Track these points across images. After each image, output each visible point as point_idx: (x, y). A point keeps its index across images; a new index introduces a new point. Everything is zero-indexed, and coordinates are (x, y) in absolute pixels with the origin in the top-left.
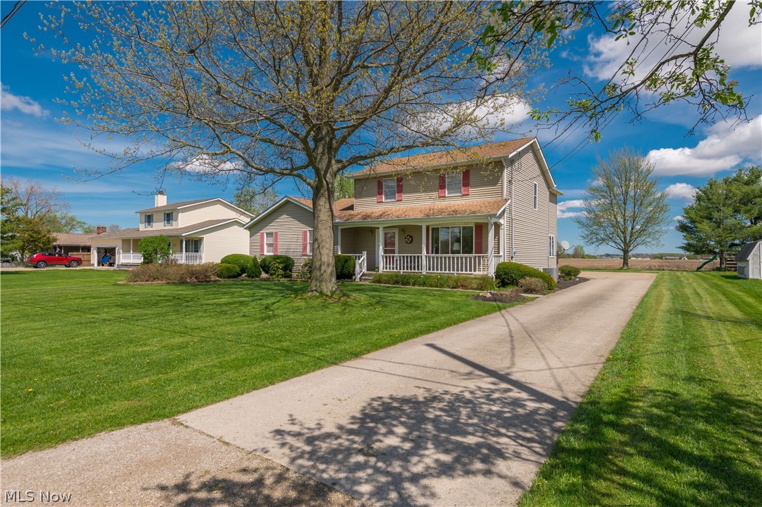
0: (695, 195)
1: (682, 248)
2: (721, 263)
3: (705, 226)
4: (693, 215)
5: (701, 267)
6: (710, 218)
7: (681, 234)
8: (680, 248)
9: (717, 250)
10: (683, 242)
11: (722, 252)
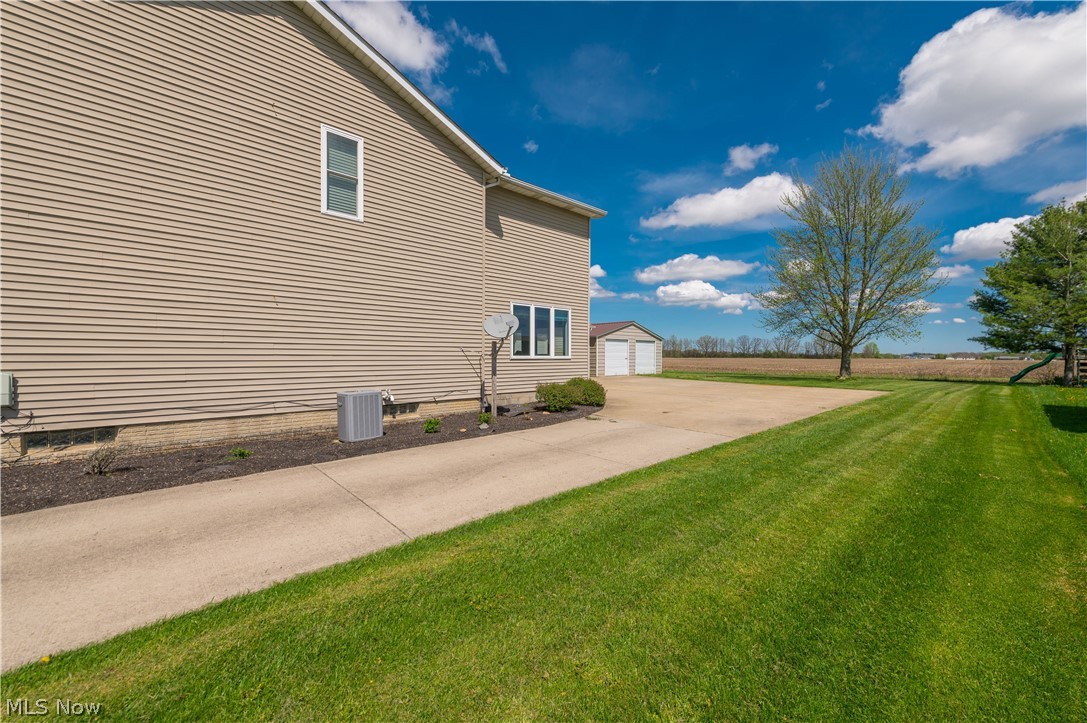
0: (1011, 239)
1: (982, 340)
2: (1068, 369)
3: (1030, 297)
4: (1002, 277)
5: (1020, 376)
6: (1040, 281)
7: (980, 316)
8: (975, 339)
9: (1058, 344)
10: (983, 331)
11: (1068, 348)
